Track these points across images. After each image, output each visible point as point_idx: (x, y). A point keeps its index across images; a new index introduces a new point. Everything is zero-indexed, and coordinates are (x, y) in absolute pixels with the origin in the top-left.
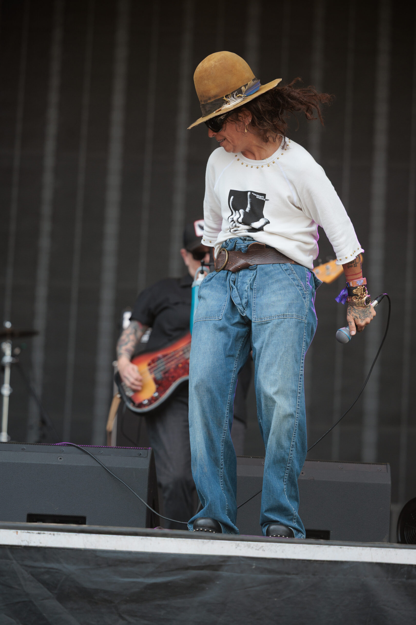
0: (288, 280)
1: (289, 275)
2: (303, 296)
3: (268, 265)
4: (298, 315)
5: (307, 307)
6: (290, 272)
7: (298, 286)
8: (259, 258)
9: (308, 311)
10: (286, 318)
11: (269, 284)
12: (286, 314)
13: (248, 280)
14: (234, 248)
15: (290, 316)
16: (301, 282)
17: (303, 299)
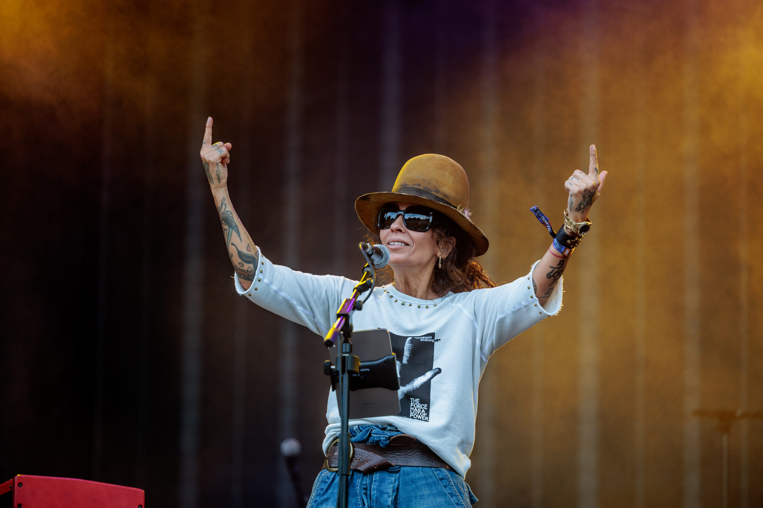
0: (444, 496)
1: (445, 486)
3: (415, 468)
7: (457, 504)
8: (403, 456)
11: (417, 497)
13: (389, 488)
14: (367, 439)
16: (461, 498)
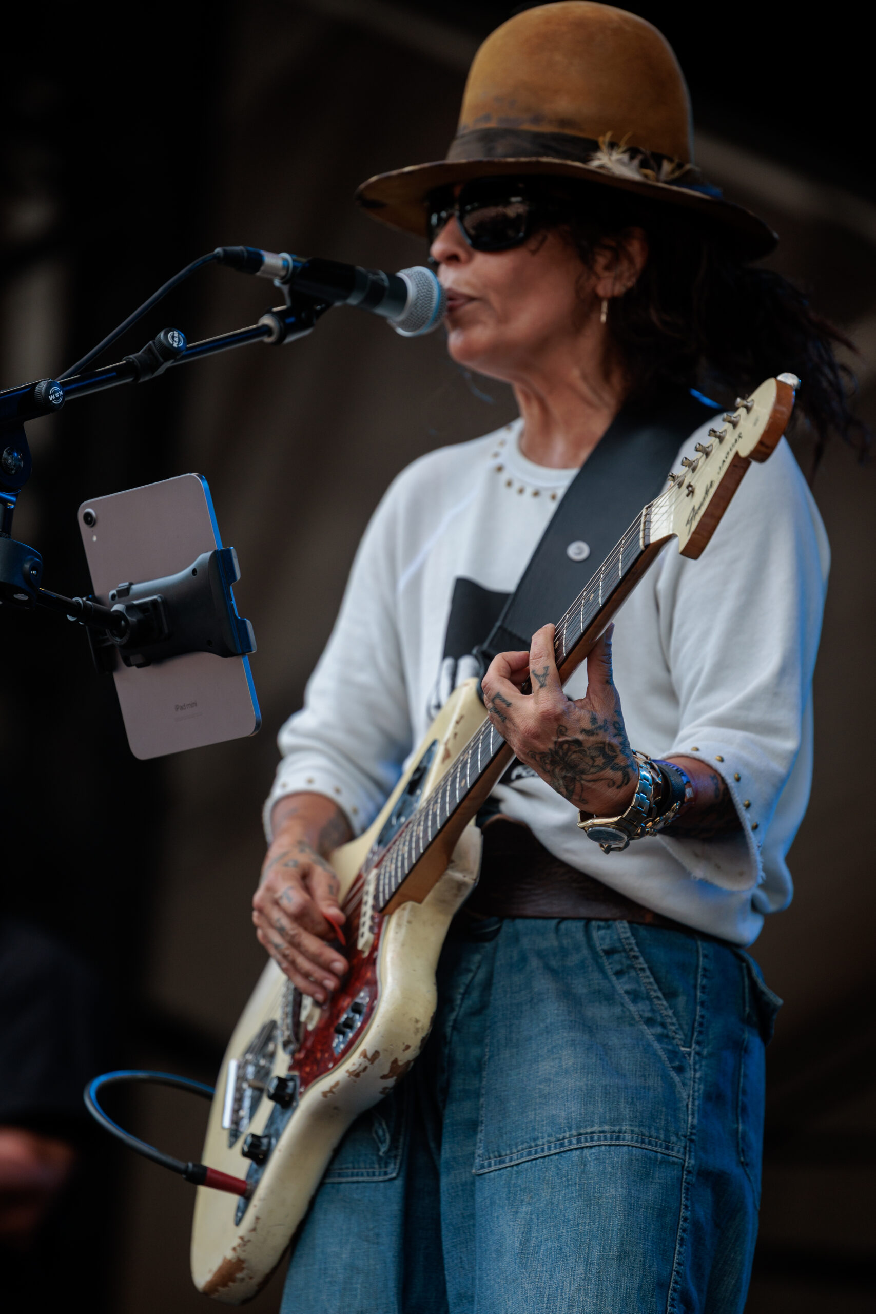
2: (671, 1060)
4: (647, 1134)
5: (690, 1106)
6: (622, 964)
7: (650, 1022)
9: (696, 1121)
10: (591, 1147)
12: (589, 1130)
15: (605, 1139)
16: (669, 1005)
17: (673, 1074)
